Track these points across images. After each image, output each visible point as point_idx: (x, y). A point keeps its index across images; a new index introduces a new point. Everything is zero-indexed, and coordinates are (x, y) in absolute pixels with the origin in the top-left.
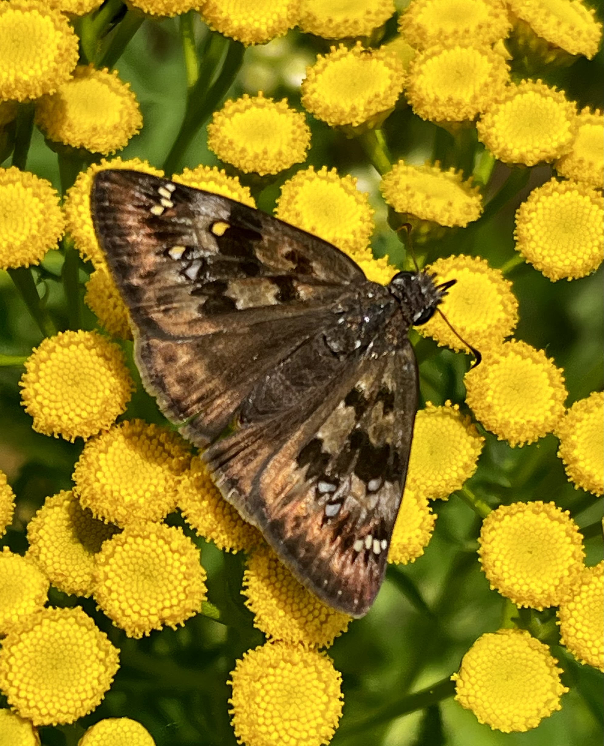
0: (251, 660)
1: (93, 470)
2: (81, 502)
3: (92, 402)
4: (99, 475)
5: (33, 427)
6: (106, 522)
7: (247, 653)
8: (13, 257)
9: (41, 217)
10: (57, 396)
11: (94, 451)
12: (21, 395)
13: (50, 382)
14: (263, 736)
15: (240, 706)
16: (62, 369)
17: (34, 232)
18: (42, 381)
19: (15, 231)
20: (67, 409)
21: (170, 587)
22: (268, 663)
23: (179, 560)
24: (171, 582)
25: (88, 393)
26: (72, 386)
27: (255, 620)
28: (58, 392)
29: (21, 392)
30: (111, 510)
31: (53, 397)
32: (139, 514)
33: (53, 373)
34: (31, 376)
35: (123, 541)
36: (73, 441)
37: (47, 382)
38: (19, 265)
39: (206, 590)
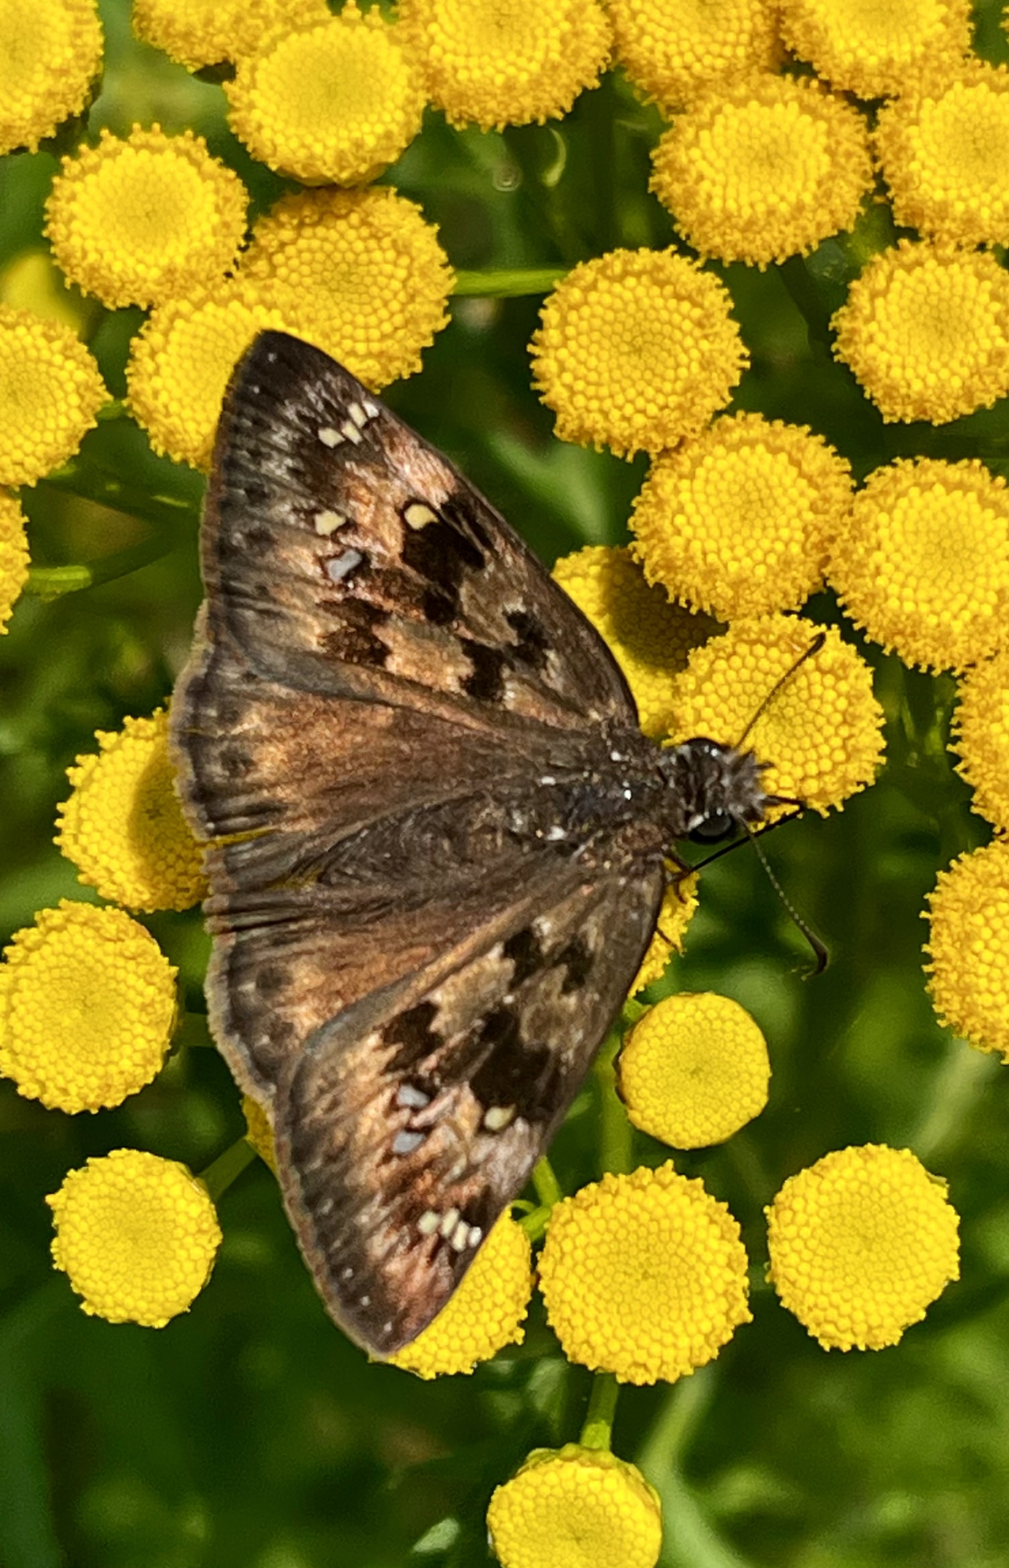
0: (966, 874)
1: (669, 513)
2: (647, 572)
3: (668, 387)
4: (680, 520)
5: (556, 432)
6: (693, 611)
7: (959, 861)
8: (515, 105)
9: (566, 26)
10: (600, 374)
11: (669, 476)
12: (531, 371)
13: (587, 349)
14: (986, 1013)
15: (946, 958)
16: (611, 324)
17: (555, 56)
18: (572, 345)
19: (519, 54)
20: (620, 399)
21: (819, 739)
22: (998, 879)
23: (834, 688)
24: (819, 730)
25: (659, 369)
26: (629, 354)
27: (976, 798)
28: (603, 367)
29: (533, 365)
30: (704, 588)
31: (593, 377)
32: (757, 596)
33: (592, 329)
34: (551, 335)
35: (729, 650)
36: (630, 458)
37: (581, 347)
38: (527, 120)
39: (883, 744)
